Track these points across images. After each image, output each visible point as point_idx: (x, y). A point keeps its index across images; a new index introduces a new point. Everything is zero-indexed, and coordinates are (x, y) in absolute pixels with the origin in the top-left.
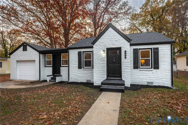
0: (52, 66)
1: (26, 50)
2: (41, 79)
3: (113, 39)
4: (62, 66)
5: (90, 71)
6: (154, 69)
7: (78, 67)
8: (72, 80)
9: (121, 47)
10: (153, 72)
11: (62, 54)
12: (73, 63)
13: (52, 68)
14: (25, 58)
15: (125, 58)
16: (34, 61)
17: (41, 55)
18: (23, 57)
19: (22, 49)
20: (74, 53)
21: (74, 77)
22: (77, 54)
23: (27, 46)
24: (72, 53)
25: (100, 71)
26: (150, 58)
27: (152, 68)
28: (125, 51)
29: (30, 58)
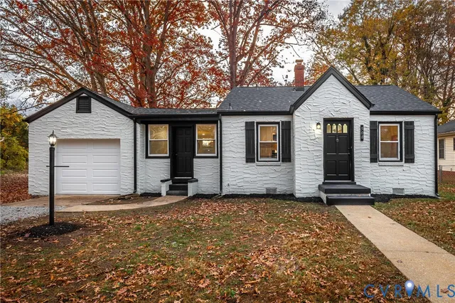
0: (168, 155)
1: (89, 111)
2: (138, 190)
3: (337, 101)
4: (197, 155)
5: (275, 168)
6: (405, 162)
7: (245, 159)
8: (231, 190)
9: (353, 118)
10: (404, 168)
11: (197, 125)
12: (233, 149)
13: (169, 160)
14: (85, 132)
15: (362, 140)
16: (117, 141)
17: (138, 125)
18: (76, 129)
19: (74, 107)
20: (235, 125)
21: (234, 183)
22: (244, 128)
23: (93, 101)
24: (228, 125)
25: (310, 167)
26: (399, 141)
27: (401, 160)
28: (362, 126)
29: (103, 133)
